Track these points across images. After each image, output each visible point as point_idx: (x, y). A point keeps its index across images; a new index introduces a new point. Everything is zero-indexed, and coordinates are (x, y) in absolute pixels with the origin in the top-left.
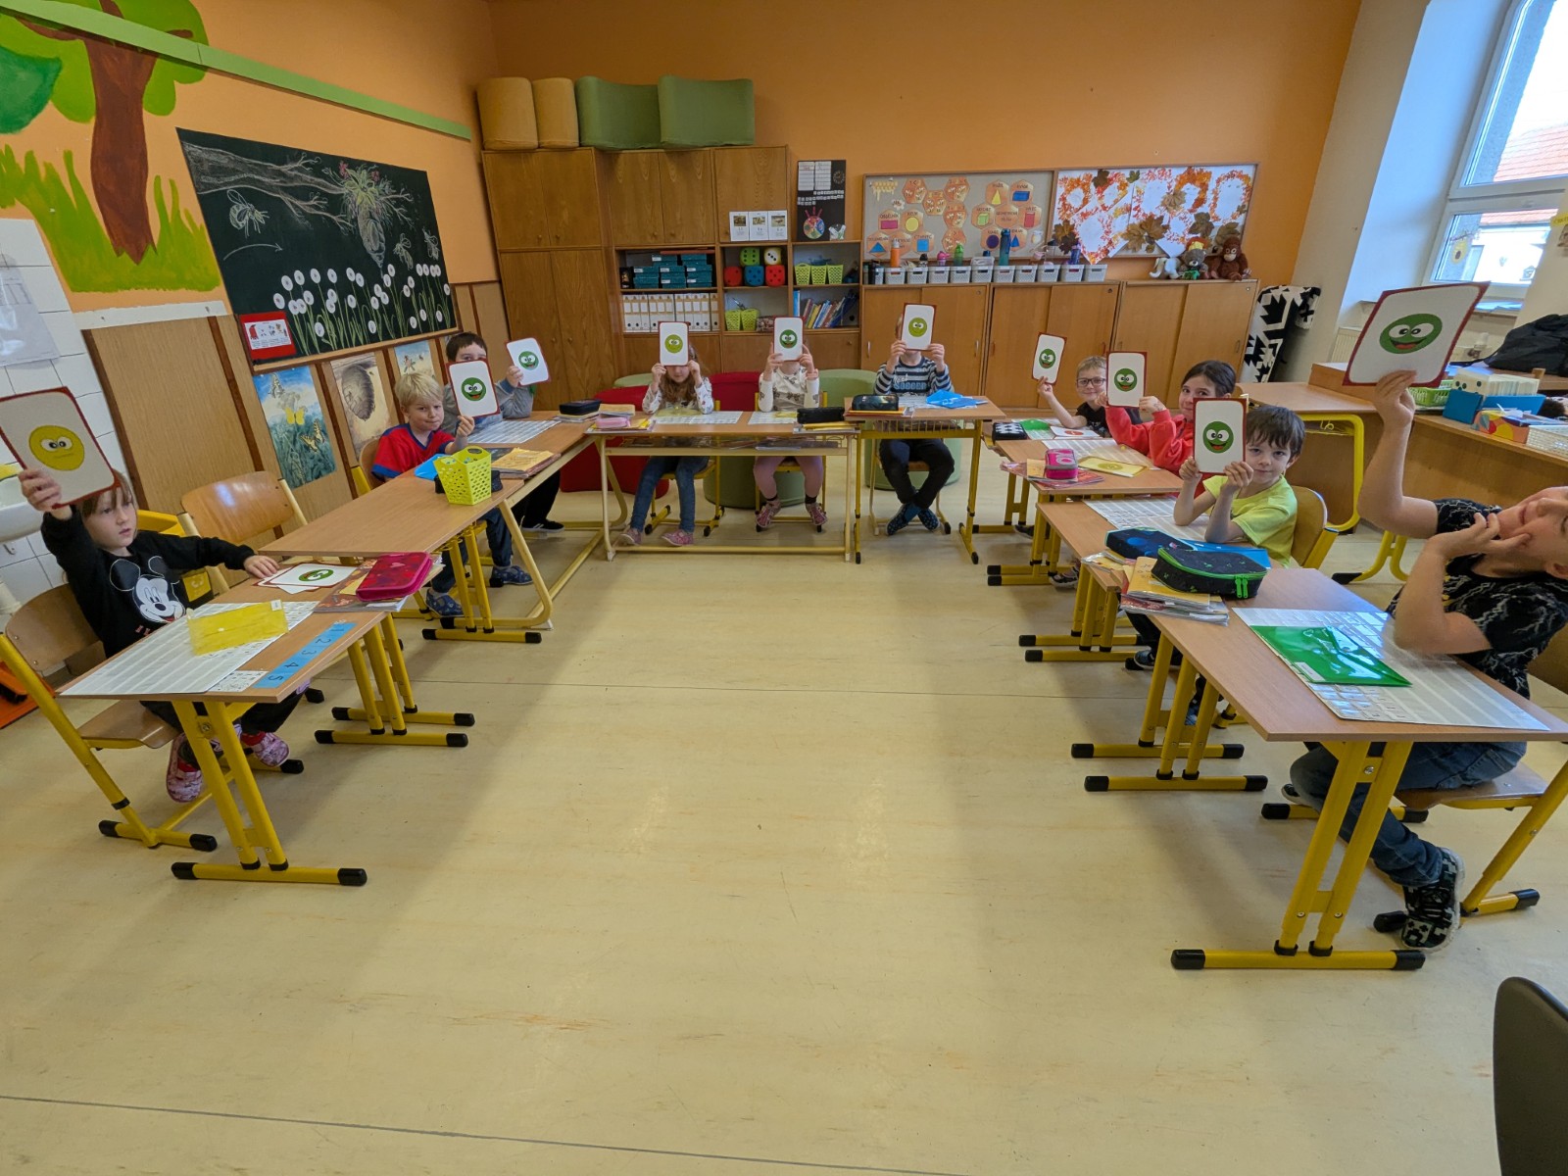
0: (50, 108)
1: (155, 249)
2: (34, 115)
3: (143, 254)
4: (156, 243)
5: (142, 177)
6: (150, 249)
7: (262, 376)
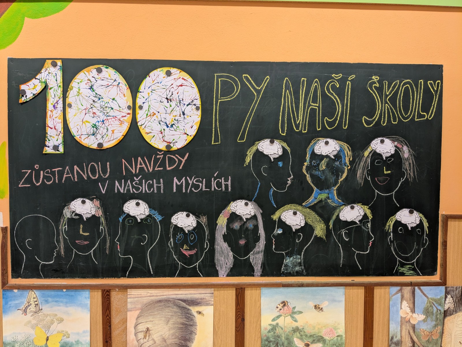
7: (16, 291)
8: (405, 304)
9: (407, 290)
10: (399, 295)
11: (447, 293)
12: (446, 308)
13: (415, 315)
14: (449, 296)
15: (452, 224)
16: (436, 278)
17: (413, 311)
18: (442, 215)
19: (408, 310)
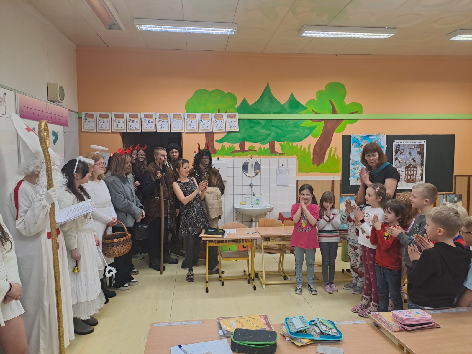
0: (310, 136)
1: (324, 163)
2: (306, 138)
3: (320, 164)
4: (325, 162)
5: (327, 147)
6: (323, 163)
7: (344, 197)
8: (444, 199)
9: (445, 196)
10: (443, 197)
11: (455, 196)
12: (455, 200)
13: (447, 202)
14: (456, 197)
15: (457, 178)
16: (453, 192)
17: (446, 201)
18: (455, 175)
19: (445, 201)
